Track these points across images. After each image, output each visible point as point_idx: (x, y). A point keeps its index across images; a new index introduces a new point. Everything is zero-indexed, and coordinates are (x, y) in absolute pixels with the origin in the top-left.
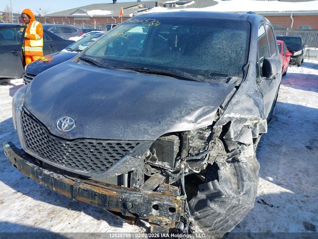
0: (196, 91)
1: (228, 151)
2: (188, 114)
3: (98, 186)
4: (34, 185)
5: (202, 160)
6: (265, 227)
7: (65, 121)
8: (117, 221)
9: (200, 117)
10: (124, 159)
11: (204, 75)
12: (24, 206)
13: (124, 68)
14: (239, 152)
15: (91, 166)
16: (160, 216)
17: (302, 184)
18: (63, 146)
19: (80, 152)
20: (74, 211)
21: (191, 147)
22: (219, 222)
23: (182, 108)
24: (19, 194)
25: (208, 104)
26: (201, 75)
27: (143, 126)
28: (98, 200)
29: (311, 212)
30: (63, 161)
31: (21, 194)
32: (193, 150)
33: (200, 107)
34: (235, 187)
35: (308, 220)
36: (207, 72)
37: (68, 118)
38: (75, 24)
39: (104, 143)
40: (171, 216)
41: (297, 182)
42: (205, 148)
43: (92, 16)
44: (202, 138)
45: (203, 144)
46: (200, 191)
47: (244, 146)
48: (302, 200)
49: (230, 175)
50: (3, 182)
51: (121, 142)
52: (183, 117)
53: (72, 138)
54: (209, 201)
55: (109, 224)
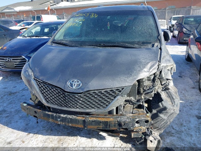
0: (141, 54)
1: (162, 85)
2: (144, 67)
3: (100, 117)
4: (38, 127)
5: (152, 92)
6: (179, 122)
7: (74, 82)
8: (101, 137)
9: (151, 68)
10: (116, 99)
11: (138, 44)
12: (39, 141)
13: (88, 46)
14: (168, 84)
15: (97, 106)
16: (140, 127)
17: (186, 97)
18: (76, 97)
19: (88, 99)
20: (73, 137)
21: (145, 86)
22: (163, 124)
23: (139, 65)
24: (31, 135)
25: (152, 60)
26: (137, 44)
27: (123, 78)
28: (102, 126)
29: (197, 110)
30: (78, 106)
31: (33, 134)
32: (146, 87)
33: (149, 62)
34: (171, 103)
35: (197, 114)
36: (139, 42)
37: (76, 80)
38: (6, 17)
39: (103, 91)
40: (146, 125)
41: (183, 96)
42: (153, 85)
43: (18, 11)
44: (149, 80)
45: (151, 83)
46: (154, 109)
47: (170, 80)
48: (190, 105)
49: (166, 98)
50: (15, 129)
51: (113, 89)
52: (142, 69)
53: (82, 92)
54: (159, 114)
55: (98, 139)
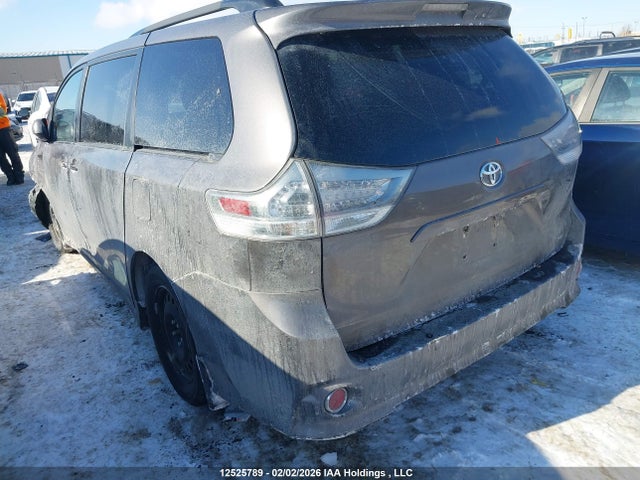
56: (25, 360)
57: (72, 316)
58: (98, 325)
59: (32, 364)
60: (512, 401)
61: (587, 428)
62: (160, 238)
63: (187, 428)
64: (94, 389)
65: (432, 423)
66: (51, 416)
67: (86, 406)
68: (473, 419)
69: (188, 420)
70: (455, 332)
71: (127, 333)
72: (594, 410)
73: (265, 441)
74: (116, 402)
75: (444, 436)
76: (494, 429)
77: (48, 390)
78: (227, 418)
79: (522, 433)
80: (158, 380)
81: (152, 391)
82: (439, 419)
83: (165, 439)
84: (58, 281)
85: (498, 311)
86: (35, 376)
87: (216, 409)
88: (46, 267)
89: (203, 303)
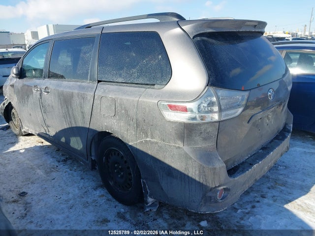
56: (24, 190)
57: (41, 167)
58: (58, 171)
59: (30, 192)
60: (272, 193)
61: (306, 201)
62: (122, 124)
63: (128, 216)
64: (71, 202)
65: (242, 205)
66: (54, 216)
67: (71, 210)
68: (258, 202)
69: (126, 213)
70: (260, 162)
71: (75, 174)
72: (306, 194)
73: (168, 219)
74: (86, 207)
75: (249, 209)
76: (269, 205)
77: (46, 204)
78: (147, 210)
79: (281, 205)
80: (103, 196)
81: (102, 201)
82: (244, 203)
83: (118, 222)
84: (24, 150)
85: (272, 153)
86: (35, 198)
87: (148, 205)
88: (13, 144)
89: (150, 154)
